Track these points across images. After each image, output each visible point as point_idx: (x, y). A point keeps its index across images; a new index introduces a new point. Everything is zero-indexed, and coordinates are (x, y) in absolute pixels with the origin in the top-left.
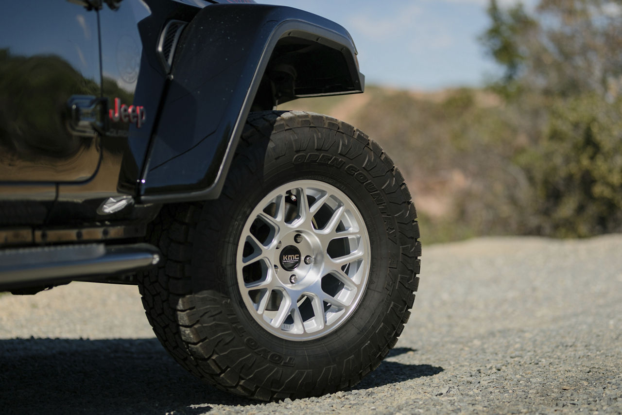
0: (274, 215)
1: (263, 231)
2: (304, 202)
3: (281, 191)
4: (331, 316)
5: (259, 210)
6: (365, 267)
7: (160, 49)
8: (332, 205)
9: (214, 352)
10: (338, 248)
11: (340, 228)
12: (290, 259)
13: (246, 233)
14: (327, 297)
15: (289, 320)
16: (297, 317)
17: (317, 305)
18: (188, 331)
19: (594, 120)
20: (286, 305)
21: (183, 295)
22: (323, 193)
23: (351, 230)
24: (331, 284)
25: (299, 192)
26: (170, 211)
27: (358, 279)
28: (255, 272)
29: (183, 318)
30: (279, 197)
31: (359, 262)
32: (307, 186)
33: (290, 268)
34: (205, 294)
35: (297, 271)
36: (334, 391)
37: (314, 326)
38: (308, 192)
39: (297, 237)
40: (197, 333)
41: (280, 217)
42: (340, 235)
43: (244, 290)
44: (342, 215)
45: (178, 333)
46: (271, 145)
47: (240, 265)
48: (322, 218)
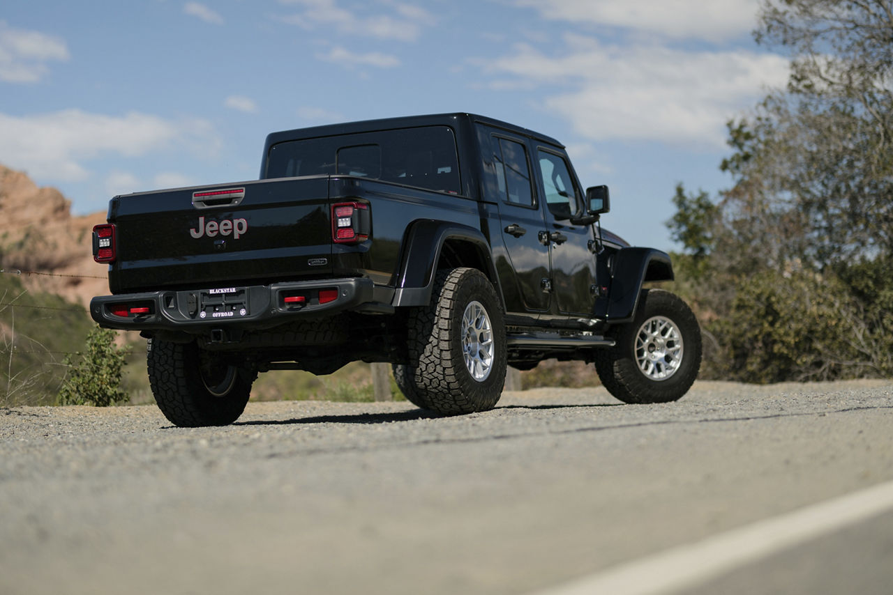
0: (647, 330)
1: (643, 336)
2: (658, 325)
3: (650, 321)
4: (668, 372)
5: (642, 328)
6: (681, 352)
7: (609, 266)
8: (668, 327)
9: (627, 383)
10: (670, 344)
11: (671, 336)
12: (651, 349)
13: (638, 337)
14: (666, 363)
15: (653, 373)
16: (656, 371)
17: (663, 367)
18: (618, 374)
19: (773, 294)
20: (652, 366)
21: (616, 360)
22: (664, 322)
23: (675, 337)
24: (668, 359)
25: (656, 321)
26: (613, 326)
27: (679, 356)
28: (640, 353)
29: (616, 369)
30: (649, 324)
31: (678, 350)
32: (659, 319)
33: (651, 352)
34: (625, 359)
35: (654, 353)
36: (671, 401)
37: (662, 375)
38: (660, 321)
39: (654, 340)
40: (621, 375)
41: (649, 331)
42: (671, 339)
43: (637, 359)
44: (672, 332)
45: (613, 375)
46: (647, 302)
47: (636, 349)
48: (664, 333)
